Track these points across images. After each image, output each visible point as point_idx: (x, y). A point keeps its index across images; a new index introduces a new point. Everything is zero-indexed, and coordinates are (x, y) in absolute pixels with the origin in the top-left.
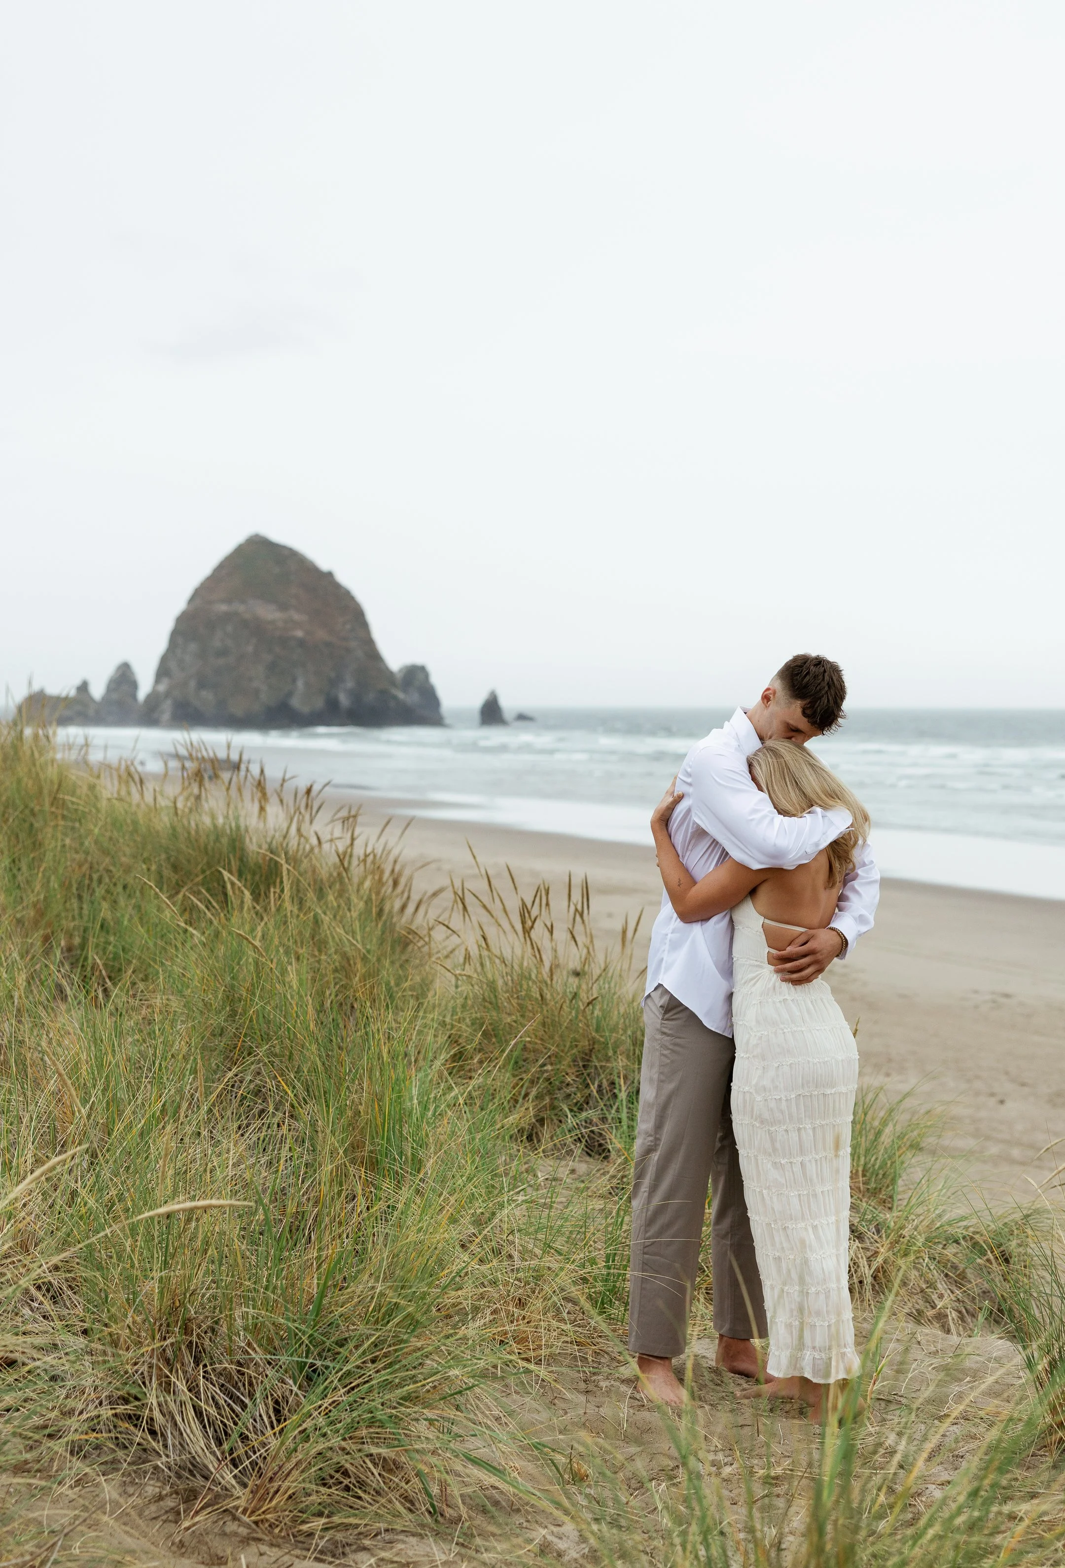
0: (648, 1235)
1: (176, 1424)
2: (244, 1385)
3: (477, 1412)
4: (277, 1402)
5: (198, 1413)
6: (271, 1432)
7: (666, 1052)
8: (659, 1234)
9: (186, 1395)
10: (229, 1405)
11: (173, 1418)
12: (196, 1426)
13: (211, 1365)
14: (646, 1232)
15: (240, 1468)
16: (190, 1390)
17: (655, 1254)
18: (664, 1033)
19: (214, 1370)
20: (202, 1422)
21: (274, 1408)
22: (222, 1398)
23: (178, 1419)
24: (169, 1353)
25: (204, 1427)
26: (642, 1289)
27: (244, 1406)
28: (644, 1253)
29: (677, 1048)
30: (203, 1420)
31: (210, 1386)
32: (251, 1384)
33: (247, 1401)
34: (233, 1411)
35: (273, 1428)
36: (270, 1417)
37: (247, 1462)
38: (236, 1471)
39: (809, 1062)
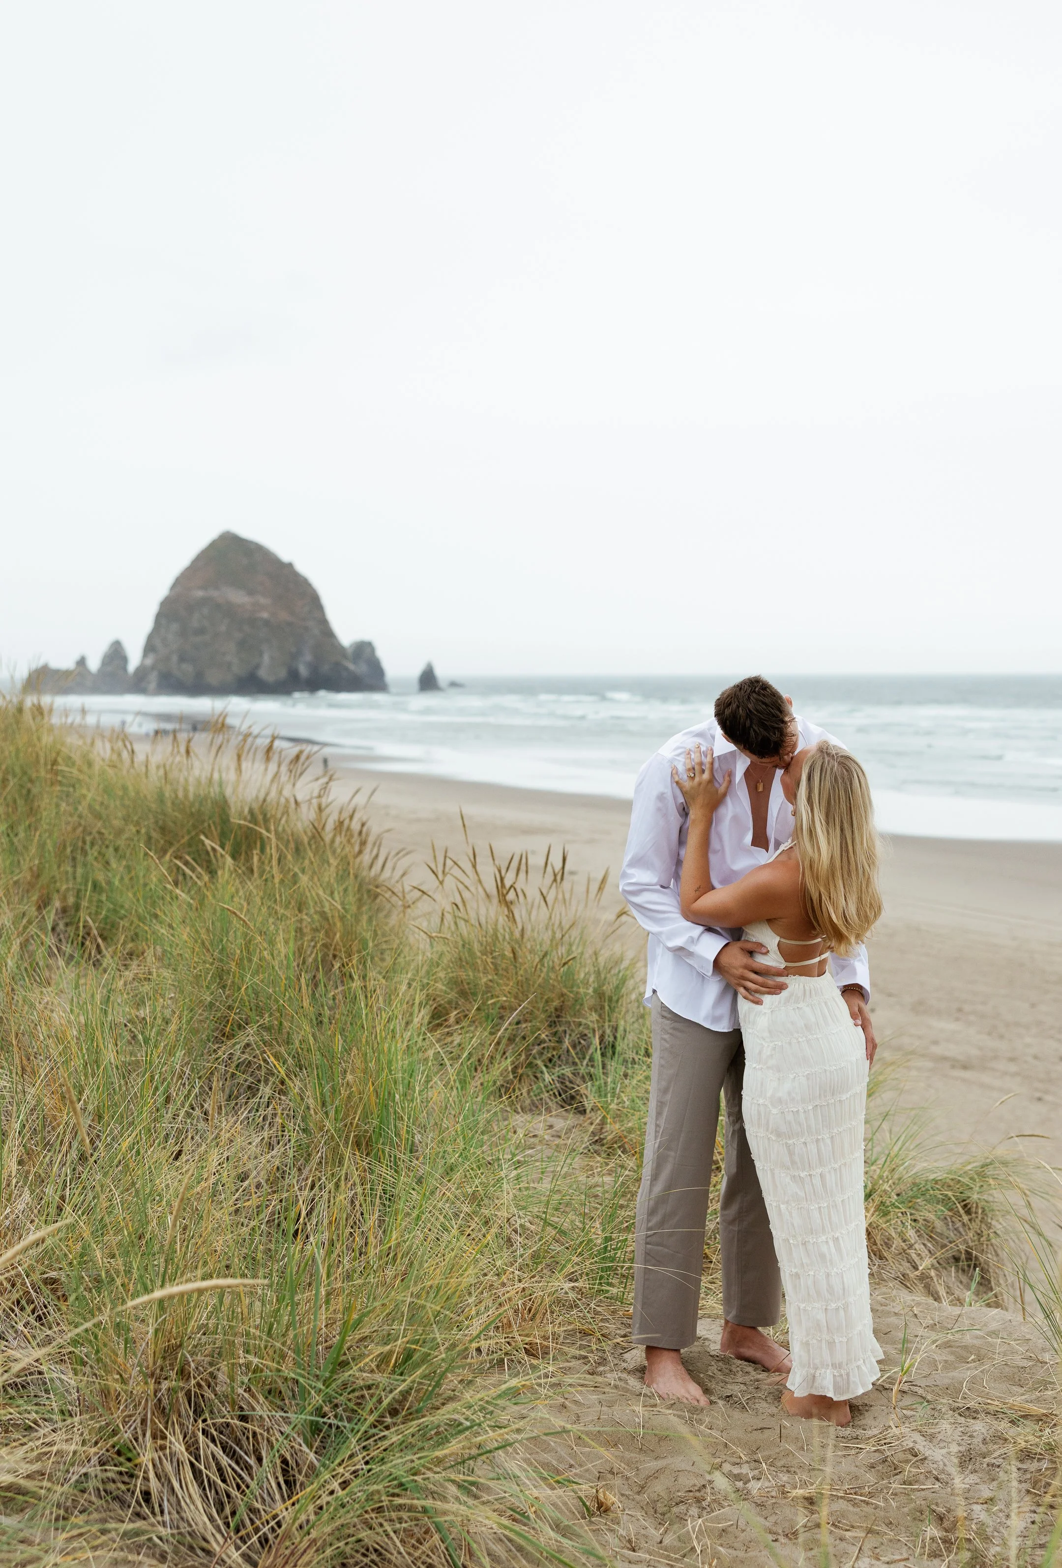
0: (650, 1224)
1: (173, 1489)
2: (248, 1443)
4: (285, 1461)
5: (197, 1474)
6: (283, 1507)
8: (661, 1224)
9: (185, 1456)
10: (230, 1466)
11: (169, 1481)
12: (194, 1489)
13: (212, 1418)
14: (649, 1221)
15: (249, 1543)
16: (188, 1449)
17: (658, 1245)
19: (214, 1424)
20: (201, 1484)
21: (283, 1470)
22: (225, 1460)
23: (176, 1485)
24: (163, 1404)
25: (204, 1489)
26: (645, 1280)
28: (647, 1243)
30: (203, 1481)
31: (212, 1445)
32: (256, 1442)
33: (252, 1461)
34: (239, 1477)
35: (284, 1501)
37: (255, 1538)
38: (244, 1548)
39: (825, 1070)
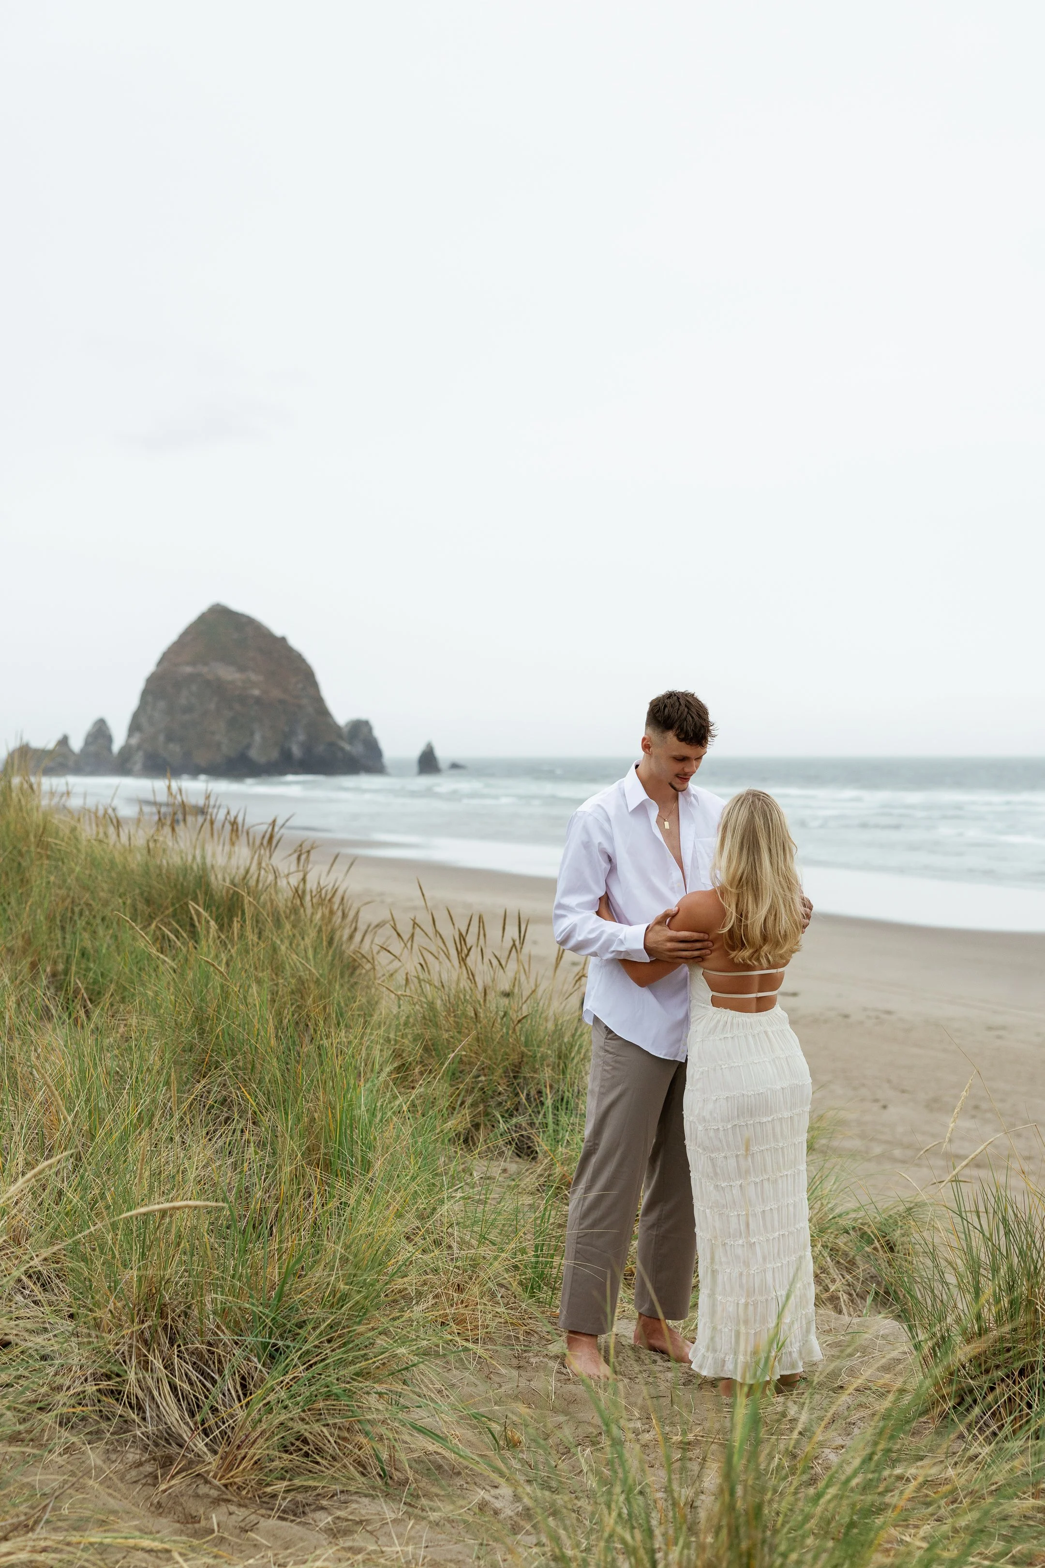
0: (581, 1227)
1: (153, 1398)
2: (214, 1363)
3: (422, 1386)
4: (243, 1378)
5: (173, 1388)
6: (239, 1405)
7: (607, 1068)
8: (594, 1225)
9: (162, 1372)
10: (200, 1381)
11: (151, 1392)
12: (171, 1399)
13: (184, 1345)
15: (211, 1437)
16: (166, 1368)
17: (588, 1242)
18: (607, 1051)
19: (187, 1349)
20: (176, 1396)
21: (241, 1384)
22: (194, 1375)
23: (156, 1393)
24: (147, 1335)
25: (179, 1400)
26: (574, 1274)
27: (214, 1382)
28: (580, 1243)
29: (617, 1065)
30: (178, 1394)
31: (184, 1364)
32: (220, 1362)
33: (216, 1377)
34: (205, 1386)
35: (240, 1401)
36: (237, 1391)
37: (217, 1432)
38: (207, 1440)
39: (743, 1095)
